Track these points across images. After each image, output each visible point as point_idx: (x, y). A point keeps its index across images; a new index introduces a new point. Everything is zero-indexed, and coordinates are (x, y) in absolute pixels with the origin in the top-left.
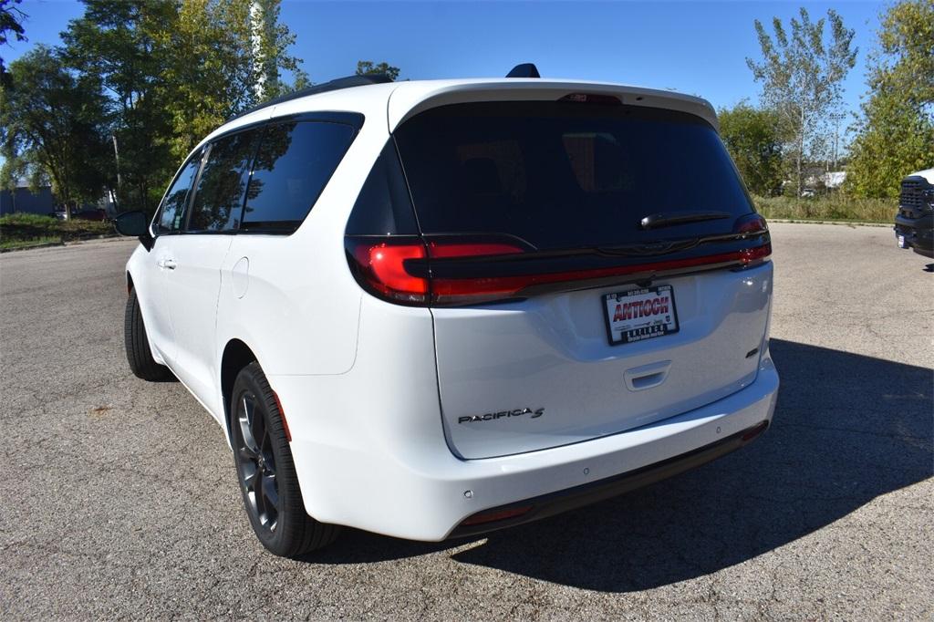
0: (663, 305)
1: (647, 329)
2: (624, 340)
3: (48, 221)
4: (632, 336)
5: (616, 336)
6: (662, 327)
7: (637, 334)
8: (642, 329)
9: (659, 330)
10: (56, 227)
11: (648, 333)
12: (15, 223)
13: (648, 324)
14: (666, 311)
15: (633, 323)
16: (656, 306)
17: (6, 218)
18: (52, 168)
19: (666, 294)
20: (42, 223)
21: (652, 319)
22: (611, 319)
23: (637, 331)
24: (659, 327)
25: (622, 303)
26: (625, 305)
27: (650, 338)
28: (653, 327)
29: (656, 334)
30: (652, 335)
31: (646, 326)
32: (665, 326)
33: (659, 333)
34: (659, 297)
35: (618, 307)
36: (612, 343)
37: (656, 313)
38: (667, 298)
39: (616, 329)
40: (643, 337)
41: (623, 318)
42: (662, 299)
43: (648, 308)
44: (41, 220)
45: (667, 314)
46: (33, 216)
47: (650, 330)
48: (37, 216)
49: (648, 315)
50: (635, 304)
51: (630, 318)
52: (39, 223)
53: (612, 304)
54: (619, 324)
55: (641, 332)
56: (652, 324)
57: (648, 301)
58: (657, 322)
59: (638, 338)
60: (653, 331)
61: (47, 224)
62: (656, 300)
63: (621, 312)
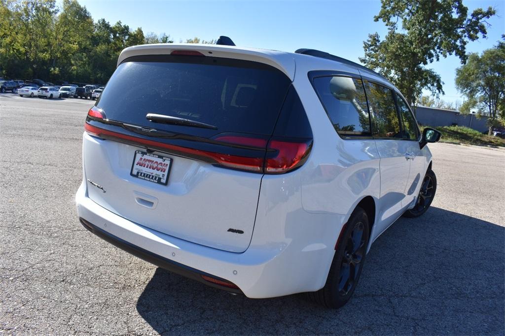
0: (163, 167)
1: (150, 175)
2: (136, 176)
3: (476, 134)
4: (141, 175)
5: (135, 172)
6: (157, 178)
7: (144, 176)
8: (147, 175)
9: (155, 179)
10: (479, 137)
11: (149, 178)
12: (459, 131)
13: (152, 173)
14: (164, 172)
15: (145, 170)
16: (160, 166)
17: (456, 128)
18: (490, 106)
19: (168, 162)
20: (473, 134)
21: (155, 172)
22: (136, 163)
23: (144, 174)
24: (156, 177)
25: (143, 158)
26: (145, 159)
27: (149, 181)
28: (153, 176)
29: (153, 180)
30: (151, 180)
31: (150, 174)
32: (160, 179)
33: (155, 181)
34: (163, 163)
35: (141, 159)
36: (131, 174)
37: (158, 170)
38: (167, 165)
39: (136, 169)
40: (146, 178)
41: (141, 165)
42: (164, 164)
43: (155, 165)
44: (472, 132)
45: (164, 173)
46: (470, 129)
47: (151, 177)
48: (472, 130)
49: (154, 169)
50: (149, 161)
51: (144, 166)
52: (470, 134)
53: (139, 156)
54: (138, 167)
55: (147, 176)
56: (153, 175)
57: (156, 162)
58: (156, 175)
59: (144, 178)
60: (152, 178)
61: (475, 135)
62: (161, 163)
63: (141, 162)
